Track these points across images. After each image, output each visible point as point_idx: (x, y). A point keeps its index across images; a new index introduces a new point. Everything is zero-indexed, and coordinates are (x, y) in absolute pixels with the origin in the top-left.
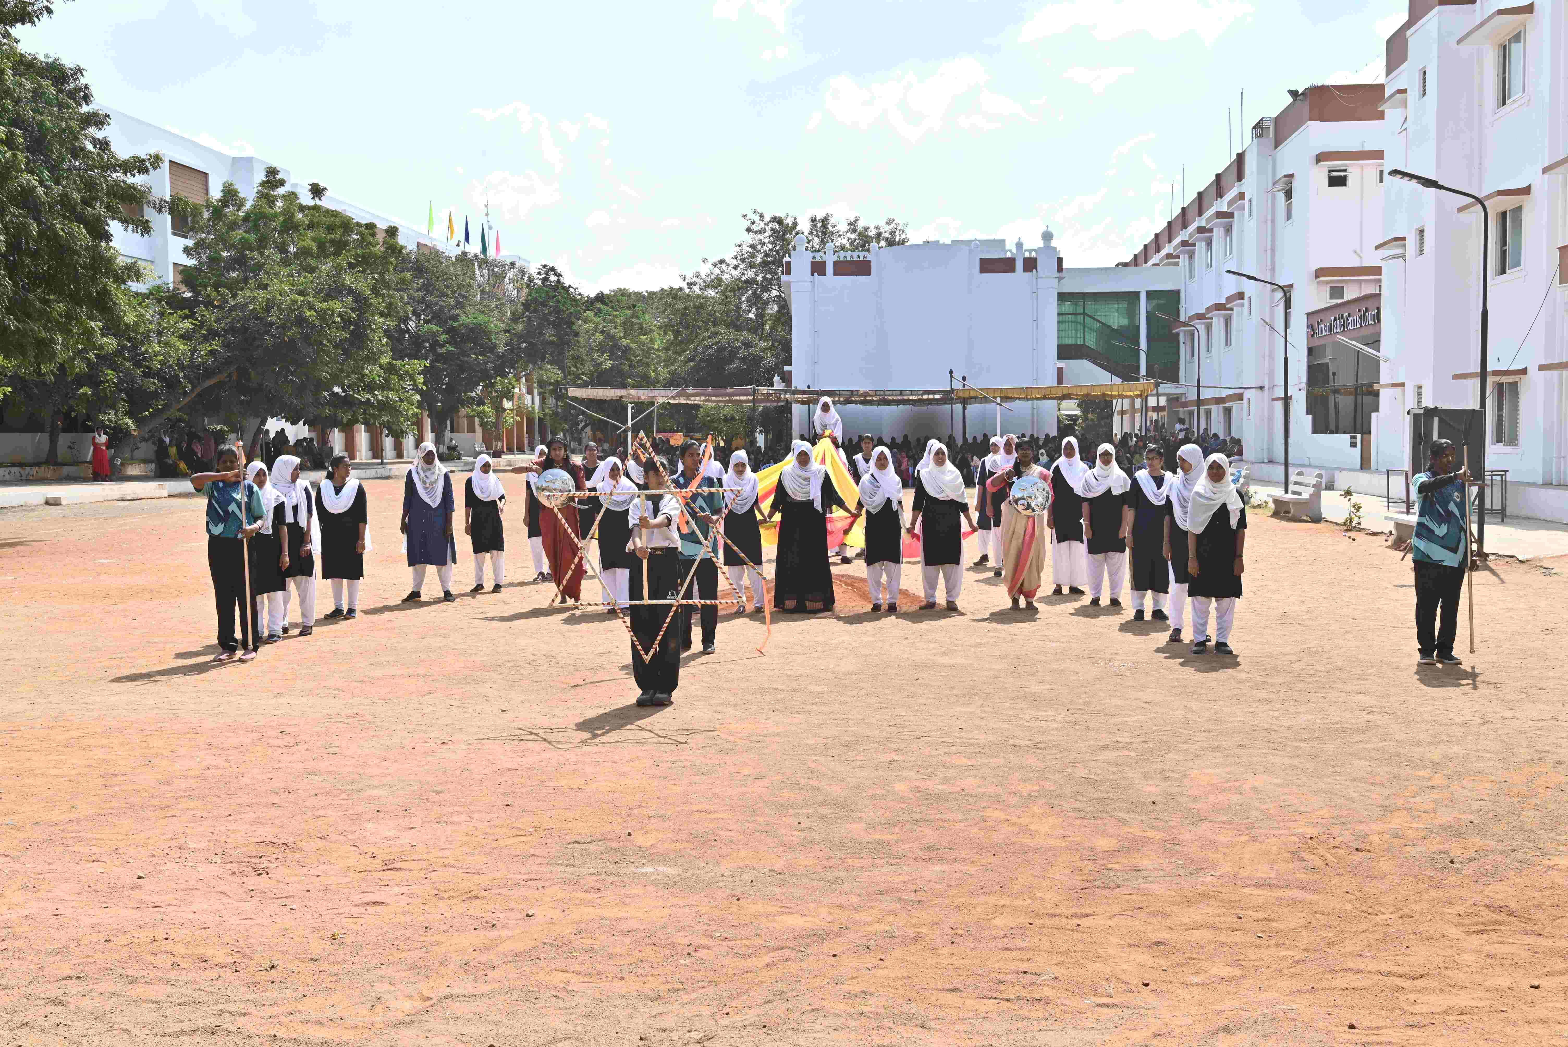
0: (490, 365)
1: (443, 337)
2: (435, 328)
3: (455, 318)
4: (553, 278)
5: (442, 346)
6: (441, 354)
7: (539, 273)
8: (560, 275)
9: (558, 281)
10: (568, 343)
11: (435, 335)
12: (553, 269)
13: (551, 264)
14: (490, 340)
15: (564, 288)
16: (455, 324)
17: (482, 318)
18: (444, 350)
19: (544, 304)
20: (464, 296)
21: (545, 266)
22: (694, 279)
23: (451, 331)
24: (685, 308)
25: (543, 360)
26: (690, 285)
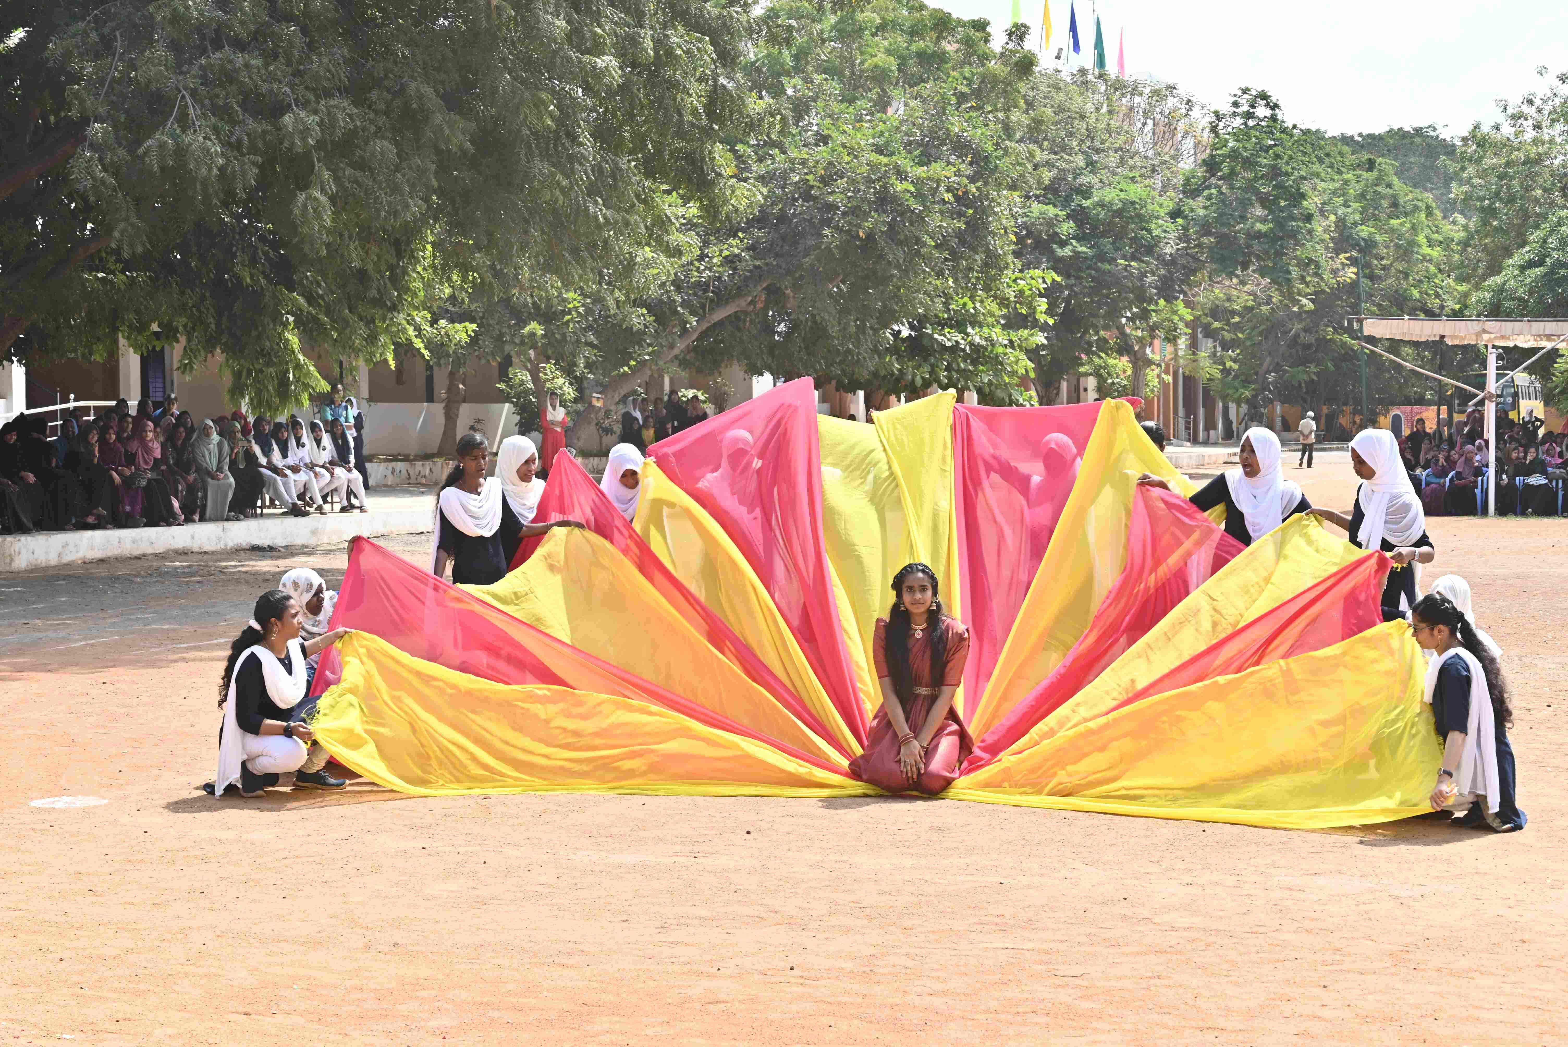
0: (1150, 278)
1: (1067, 228)
2: (1051, 211)
3: (1086, 192)
4: (1262, 111)
5: (1063, 244)
6: (1062, 259)
7: (1235, 104)
8: (1275, 106)
9: (1274, 118)
10: (1293, 235)
11: (1051, 223)
12: (1263, 96)
13: (1256, 87)
14: (1149, 231)
15: (1284, 131)
16: (1087, 203)
17: (1135, 191)
18: (1067, 252)
19: (1249, 163)
20: (1098, 151)
21: (1245, 91)
22: (1526, 109)
23: (1079, 216)
24: (1508, 164)
25: (1245, 266)
26: (1515, 117)
